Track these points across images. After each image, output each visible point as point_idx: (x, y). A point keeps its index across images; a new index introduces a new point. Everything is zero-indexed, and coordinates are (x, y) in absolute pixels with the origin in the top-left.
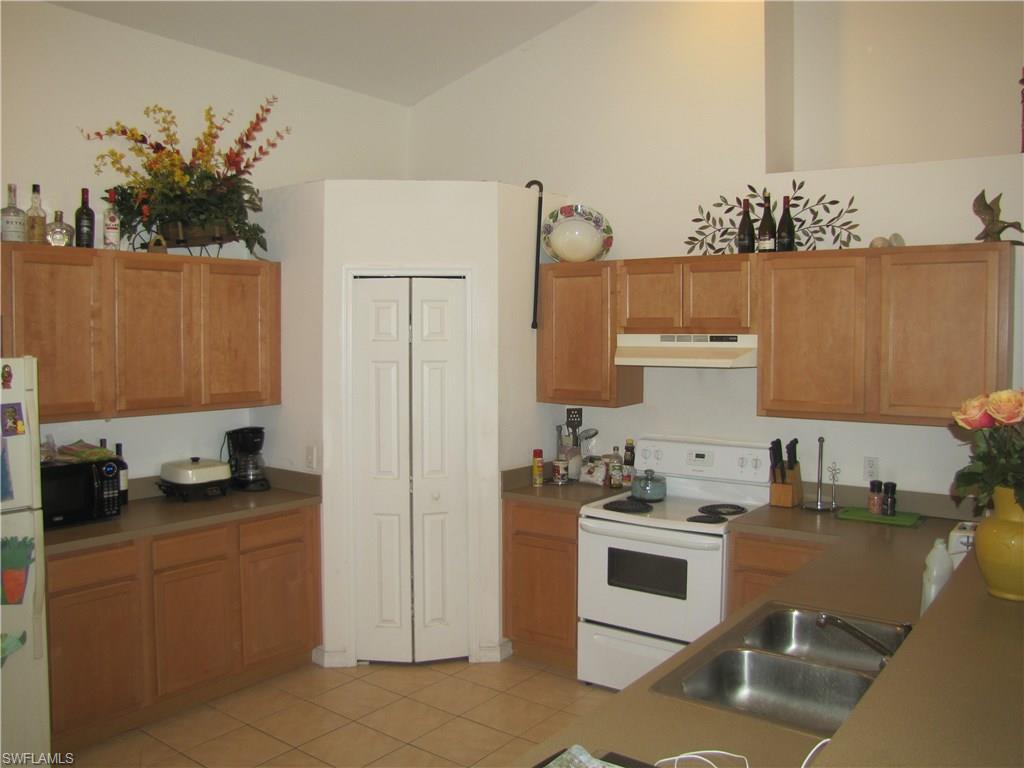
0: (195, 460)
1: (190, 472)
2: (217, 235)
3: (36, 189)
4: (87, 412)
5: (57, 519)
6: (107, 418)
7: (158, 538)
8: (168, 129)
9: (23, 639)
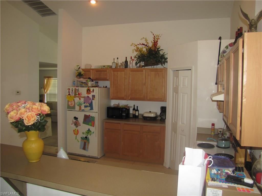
0: (150, 112)
1: (152, 114)
2: (153, 63)
3: (118, 58)
4: (123, 99)
5: (114, 117)
6: (127, 100)
7: (125, 124)
8: (147, 42)
9: (93, 133)
